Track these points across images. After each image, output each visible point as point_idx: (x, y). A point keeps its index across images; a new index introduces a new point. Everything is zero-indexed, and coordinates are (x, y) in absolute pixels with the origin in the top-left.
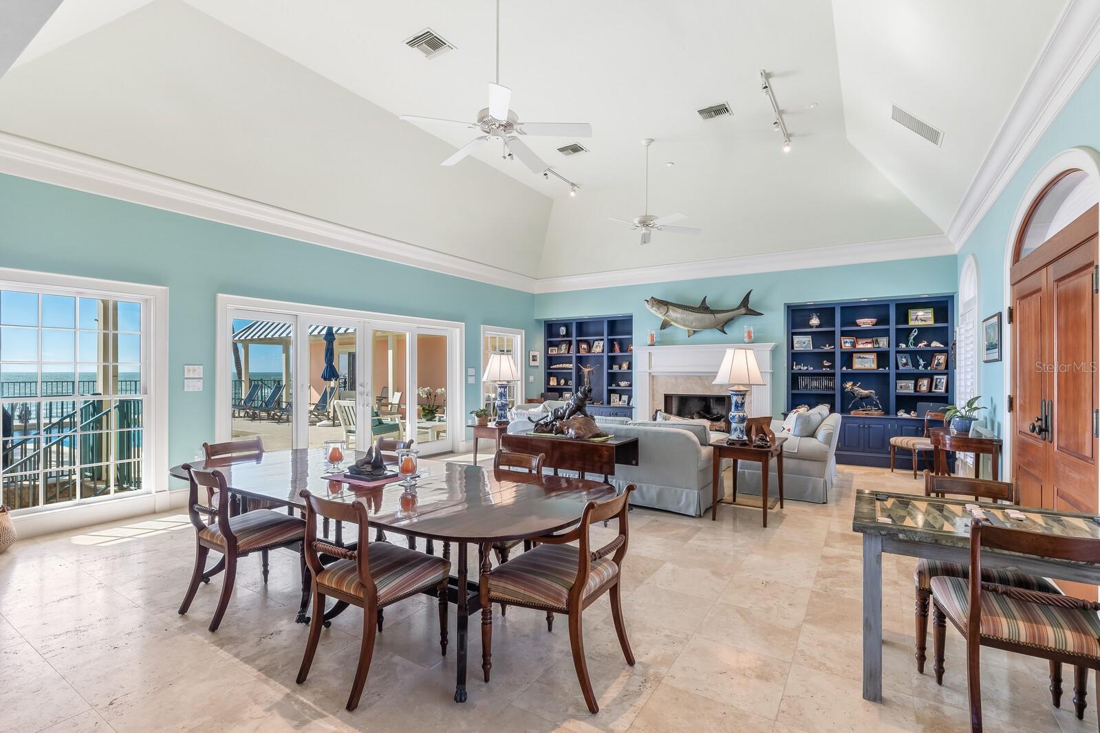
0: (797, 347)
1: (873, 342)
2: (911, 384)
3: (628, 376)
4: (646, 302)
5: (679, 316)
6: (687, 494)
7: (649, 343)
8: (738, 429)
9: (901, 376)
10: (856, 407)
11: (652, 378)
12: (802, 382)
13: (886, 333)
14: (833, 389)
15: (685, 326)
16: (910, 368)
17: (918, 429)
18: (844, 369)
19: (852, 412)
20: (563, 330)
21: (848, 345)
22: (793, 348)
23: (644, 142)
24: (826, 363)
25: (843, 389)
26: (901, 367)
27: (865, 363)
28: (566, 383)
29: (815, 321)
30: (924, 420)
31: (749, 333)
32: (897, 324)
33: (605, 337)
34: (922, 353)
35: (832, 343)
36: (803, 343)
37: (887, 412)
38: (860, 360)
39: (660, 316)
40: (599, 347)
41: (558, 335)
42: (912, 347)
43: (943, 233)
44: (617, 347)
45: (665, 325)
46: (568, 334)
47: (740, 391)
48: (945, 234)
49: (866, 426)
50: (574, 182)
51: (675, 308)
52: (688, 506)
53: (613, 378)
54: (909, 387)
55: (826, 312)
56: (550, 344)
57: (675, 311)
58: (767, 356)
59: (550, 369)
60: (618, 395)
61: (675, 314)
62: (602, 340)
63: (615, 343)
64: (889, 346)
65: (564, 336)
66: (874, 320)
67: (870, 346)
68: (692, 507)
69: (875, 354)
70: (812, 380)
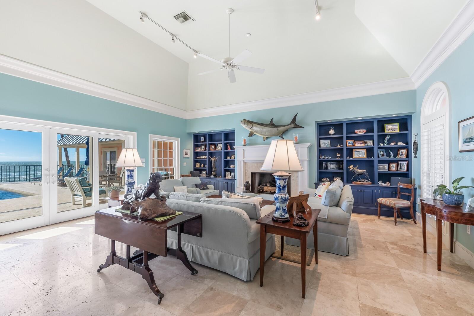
0: (322, 146)
1: (364, 142)
2: (386, 166)
3: (233, 162)
4: (241, 122)
5: (258, 129)
6: (240, 262)
7: (243, 144)
8: (281, 208)
9: (380, 162)
10: (355, 180)
11: (245, 163)
12: (325, 165)
13: (372, 137)
14: (342, 169)
15: (262, 135)
16: (385, 157)
17: (393, 193)
18: (348, 158)
19: (353, 182)
20: (202, 139)
21: (350, 144)
22: (320, 146)
23: (227, 12)
24: (338, 155)
25: (348, 169)
26: (380, 157)
27: (360, 155)
28: (204, 166)
29: (332, 132)
30: (397, 188)
31: (296, 138)
32: (378, 132)
33: (223, 142)
34: (392, 149)
35: (342, 143)
36: (326, 144)
37: (373, 182)
38: (357, 153)
39: (248, 129)
40: (220, 147)
41: (200, 141)
42: (386, 146)
43: (409, 77)
44: (229, 147)
45: (251, 135)
46: (205, 141)
47: (282, 176)
48: (410, 77)
49: (362, 191)
50: (196, 50)
51: (256, 125)
52: (241, 271)
53: (227, 163)
54: (385, 168)
55: (338, 126)
56: (196, 146)
57: (256, 126)
58: (306, 151)
59: (196, 159)
60: (230, 172)
61: (256, 128)
62: (221, 143)
63: (228, 145)
64: (374, 145)
65: (203, 142)
66: (365, 130)
67: (362, 145)
68: (244, 272)
69: (366, 149)
70: (331, 164)
